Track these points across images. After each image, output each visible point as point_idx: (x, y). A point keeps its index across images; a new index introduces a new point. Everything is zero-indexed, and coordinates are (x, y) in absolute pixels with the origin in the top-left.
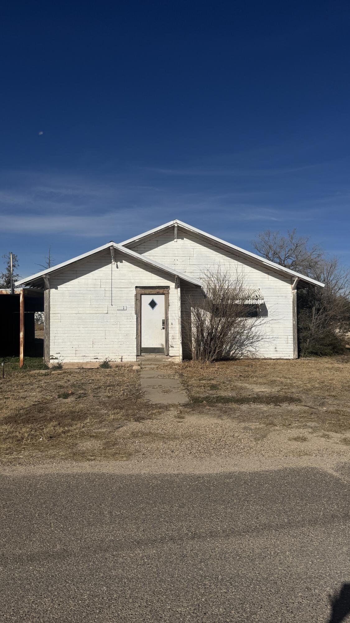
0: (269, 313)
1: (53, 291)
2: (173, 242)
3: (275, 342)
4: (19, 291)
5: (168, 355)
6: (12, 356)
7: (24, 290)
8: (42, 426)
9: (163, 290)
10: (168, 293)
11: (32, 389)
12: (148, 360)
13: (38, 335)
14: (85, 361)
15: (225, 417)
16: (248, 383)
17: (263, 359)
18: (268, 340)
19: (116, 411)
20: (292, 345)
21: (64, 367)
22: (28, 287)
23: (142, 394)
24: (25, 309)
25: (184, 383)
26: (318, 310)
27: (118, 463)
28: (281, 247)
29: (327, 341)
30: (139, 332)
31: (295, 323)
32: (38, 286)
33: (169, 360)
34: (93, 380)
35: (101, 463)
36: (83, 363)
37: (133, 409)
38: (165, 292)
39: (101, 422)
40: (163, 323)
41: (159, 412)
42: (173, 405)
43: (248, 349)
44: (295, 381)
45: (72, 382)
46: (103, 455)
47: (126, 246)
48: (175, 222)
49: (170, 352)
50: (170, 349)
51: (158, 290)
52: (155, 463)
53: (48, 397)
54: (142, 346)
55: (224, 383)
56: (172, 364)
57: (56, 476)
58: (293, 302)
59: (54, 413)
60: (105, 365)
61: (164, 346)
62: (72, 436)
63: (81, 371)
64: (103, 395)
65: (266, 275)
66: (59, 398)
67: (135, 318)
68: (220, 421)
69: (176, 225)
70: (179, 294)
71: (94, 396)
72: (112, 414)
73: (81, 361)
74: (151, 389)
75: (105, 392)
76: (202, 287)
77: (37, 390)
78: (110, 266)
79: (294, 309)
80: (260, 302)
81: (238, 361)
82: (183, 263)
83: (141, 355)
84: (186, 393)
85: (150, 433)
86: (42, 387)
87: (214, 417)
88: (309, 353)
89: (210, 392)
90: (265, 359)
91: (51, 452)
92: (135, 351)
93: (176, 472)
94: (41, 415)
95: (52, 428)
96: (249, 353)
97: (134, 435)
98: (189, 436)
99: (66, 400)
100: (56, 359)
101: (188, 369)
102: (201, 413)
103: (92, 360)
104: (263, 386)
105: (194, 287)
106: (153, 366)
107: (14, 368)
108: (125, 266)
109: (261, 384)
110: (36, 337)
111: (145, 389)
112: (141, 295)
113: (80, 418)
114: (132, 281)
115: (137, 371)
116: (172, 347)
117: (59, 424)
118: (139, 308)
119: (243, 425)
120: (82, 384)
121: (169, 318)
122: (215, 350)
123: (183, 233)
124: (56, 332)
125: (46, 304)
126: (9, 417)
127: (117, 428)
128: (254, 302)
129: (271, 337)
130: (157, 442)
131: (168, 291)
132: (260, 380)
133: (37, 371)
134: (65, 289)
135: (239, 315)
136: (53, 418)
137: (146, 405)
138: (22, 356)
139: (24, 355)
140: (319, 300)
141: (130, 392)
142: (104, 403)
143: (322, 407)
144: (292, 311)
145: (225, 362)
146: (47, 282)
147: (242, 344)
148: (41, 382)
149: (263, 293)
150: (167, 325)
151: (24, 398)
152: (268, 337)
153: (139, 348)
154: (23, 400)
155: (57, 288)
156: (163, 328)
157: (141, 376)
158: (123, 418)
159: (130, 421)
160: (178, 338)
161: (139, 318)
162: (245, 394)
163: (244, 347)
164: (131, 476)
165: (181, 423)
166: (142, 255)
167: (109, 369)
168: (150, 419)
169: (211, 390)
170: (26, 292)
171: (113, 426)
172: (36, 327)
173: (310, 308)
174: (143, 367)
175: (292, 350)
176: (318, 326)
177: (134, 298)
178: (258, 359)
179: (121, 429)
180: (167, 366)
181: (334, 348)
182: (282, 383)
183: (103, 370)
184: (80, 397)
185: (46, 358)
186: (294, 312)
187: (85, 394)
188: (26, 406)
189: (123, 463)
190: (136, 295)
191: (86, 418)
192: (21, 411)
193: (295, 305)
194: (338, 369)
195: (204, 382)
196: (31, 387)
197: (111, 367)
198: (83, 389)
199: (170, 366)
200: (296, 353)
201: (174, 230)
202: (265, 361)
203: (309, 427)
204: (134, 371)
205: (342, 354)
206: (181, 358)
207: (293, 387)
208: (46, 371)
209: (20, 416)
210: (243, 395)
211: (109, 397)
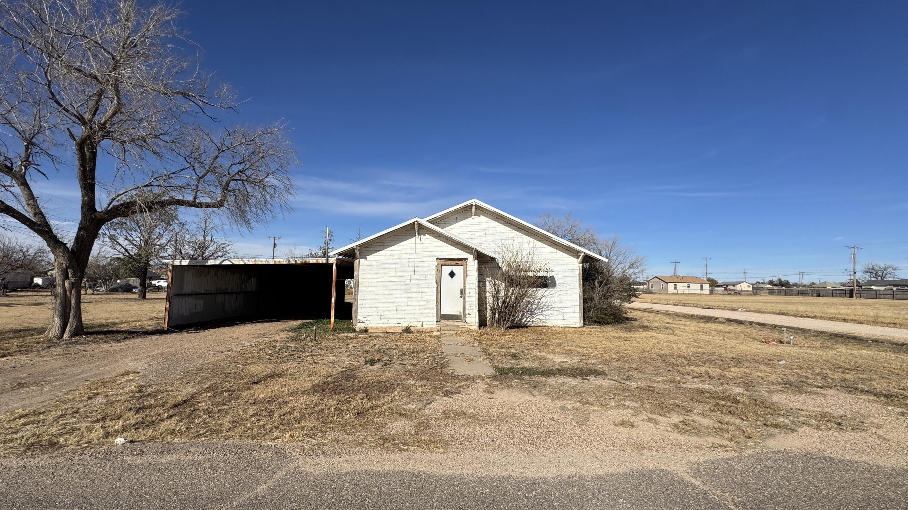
0: (557, 285)
1: (362, 260)
2: (470, 218)
3: (563, 311)
4: (332, 260)
5: (465, 322)
6: (324, 318)
7: (337, 260)
8: (349, 398)
9: (460, 262)
10: (467, 265)
11: (340, 353)
12: (447, 326)
13: (348, 298)
14: (389, 325)
15: (536, 393)
16: (546, 352)
17: (552, 327)
18: (556, 309)
19: (422, 382)
20: (579, 314)
21: (370, 331)
22: (340, 257)
23: (446, 363)
24: (338, 276)
25: (485, 351)
26: (601, 283)
27: (434, 456)
28: (559, 227)
29: (609, 311)
30: (439, 300)
31: (581, 294)
32: (350, 256)
33: (466, 326)
34: (397, 345)
35: (415, 456)
36: (387, 328)
37: (439, 380)
38: (463, 263)
39: (409, 396)
40: (461, 292)
41: (466, 385)
42: (480, 377)
43: (538, 317)
44: (591, 351)
45: (377, 347)
46: (417, 444)
47: (429, 221)
48: (473, 200)
49: (467, 319)
50: (467, 316)
51: (457, 262)
52: (477, 458)
53: (356, 364)
54: (441, 313)
55: (523, 352)
56: (469, 331)
57: (364, 476)
58: (579, 275)
59: (362, 382)
60: (407, 330)
61: (462, 314)
62: (380, 413)
63: (386, 335)
64: (409, 362)
65: (555, 250)
66: (366, 364)
67: (436, 286)
68: (532, 398)
69: (474, 204)
70: (477, 265)
71: (400, 364)
72: (420, 386)
73: (385, 325)
74: (454, 357)
75: (410, 360)
76: (496, 260)
77: (346, 355)
78: (414, 239)
79: (580, 281)
80: (549, 275)
81: (530, 328)
82: (480, 237)
83: (440, 321)
84: (490, 363)
85: (463, 412)
86: (349, 351)
87: (524, 392)
88: (593, 322)
89: (513, 362)
90: (554, 327)
91: (359, 435)
92: (435, 318)
93: (504, 474)
94: (349, 384)
95: (360, 401)
96: (539, 321)
97: (446, 415)
98: (505, 418)
99: (373, 367)
100: (363, 322)
101: (485, 336)
102: (509, 387)
103: (395, 325)
104: (562, 356)
105: (489, 259)
106: (451, 332)
107: (326, 331)
108: (427, 238)
109: (559, 353)
110: (345, 301)
111: (448, 358)
112: (442, 265)
113: (387, 390)
114: (434, 253)
115: (438, 337)
116: (469, 314)
117: (367, 396)
118: (439, 278)
119: (559, 403)
120: (387, 349)
121: (467, 287)
122: (509, 318)
123: (480, 210)
124: (363, 298)
125: (355, 273)
126: (318, 386)
127: (426, 405)
128: (545, 274)
129: (559, 306)
130: (472, 426)
131: (466, 263)
132: (558, 350)
133: (346, 334)
134: (374, 259)
135: (532, 286)
136: (361, 387)
137: (452, 376)
138: (332, 319)
139: (335, 318)
140: (602, 273)
141: (434, 360)
142: (410, 372)
143: (630, 383)
144: (578, 283)
145: (518, 330)
146: (357, 253)
147: (533, 313)
148: (349, 346)
149: (552, 266)
150: (465, 294)
151: (333, 363)
152: (556, 307)
153: (439, 314)
154: (332, 366)
155: (366, 259)
156: (461, 297)
157: (442, 342)
158: (432, 391)
159: (438, 395)
160: (474, 306)
161: (439, 287)
162: (548, 365)
163: (534, 316)
164: (453, 478)
165: (493, 400)
166: (445, 229)
167: (411, 334)
168: (459, 393)
169: (513, 359)
170: (339, 262)
171: (422, 401)
172: (346, 292)
173: (593, 280)
174: (443, 332)
175: (579, 319)
176: (601, 297)
177: (435, 268)
178: (548, 327)
179: (431, 405)
180: (465, 332)
181: (615, 317)
182: (578, 352)
183: (405, 334)
184: (386, 364)
185: (353, 321)
186: (580, 284)
187: (391, 361)
188: (334, 373)
189: (439, 457)
190: (437, 266)
191: (393, 391)
192: (329, 379)
193: (581, 278)
194: (625, 339)
195: (504, 350)
196: (340, 350)
197: (412, 332)
198: (388, 355)
199: (467, 333)
200: (582, 322)
201: (472, 208)
202: (554, 329)
203: (629, 407)
204: (434, 336)
205: (621, 323)
206: (478, 325)
207: (591, 357)
208: (354, 334)
209: (328, 385)
210: (547, 365)
211: (414, 365)
